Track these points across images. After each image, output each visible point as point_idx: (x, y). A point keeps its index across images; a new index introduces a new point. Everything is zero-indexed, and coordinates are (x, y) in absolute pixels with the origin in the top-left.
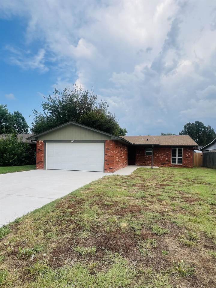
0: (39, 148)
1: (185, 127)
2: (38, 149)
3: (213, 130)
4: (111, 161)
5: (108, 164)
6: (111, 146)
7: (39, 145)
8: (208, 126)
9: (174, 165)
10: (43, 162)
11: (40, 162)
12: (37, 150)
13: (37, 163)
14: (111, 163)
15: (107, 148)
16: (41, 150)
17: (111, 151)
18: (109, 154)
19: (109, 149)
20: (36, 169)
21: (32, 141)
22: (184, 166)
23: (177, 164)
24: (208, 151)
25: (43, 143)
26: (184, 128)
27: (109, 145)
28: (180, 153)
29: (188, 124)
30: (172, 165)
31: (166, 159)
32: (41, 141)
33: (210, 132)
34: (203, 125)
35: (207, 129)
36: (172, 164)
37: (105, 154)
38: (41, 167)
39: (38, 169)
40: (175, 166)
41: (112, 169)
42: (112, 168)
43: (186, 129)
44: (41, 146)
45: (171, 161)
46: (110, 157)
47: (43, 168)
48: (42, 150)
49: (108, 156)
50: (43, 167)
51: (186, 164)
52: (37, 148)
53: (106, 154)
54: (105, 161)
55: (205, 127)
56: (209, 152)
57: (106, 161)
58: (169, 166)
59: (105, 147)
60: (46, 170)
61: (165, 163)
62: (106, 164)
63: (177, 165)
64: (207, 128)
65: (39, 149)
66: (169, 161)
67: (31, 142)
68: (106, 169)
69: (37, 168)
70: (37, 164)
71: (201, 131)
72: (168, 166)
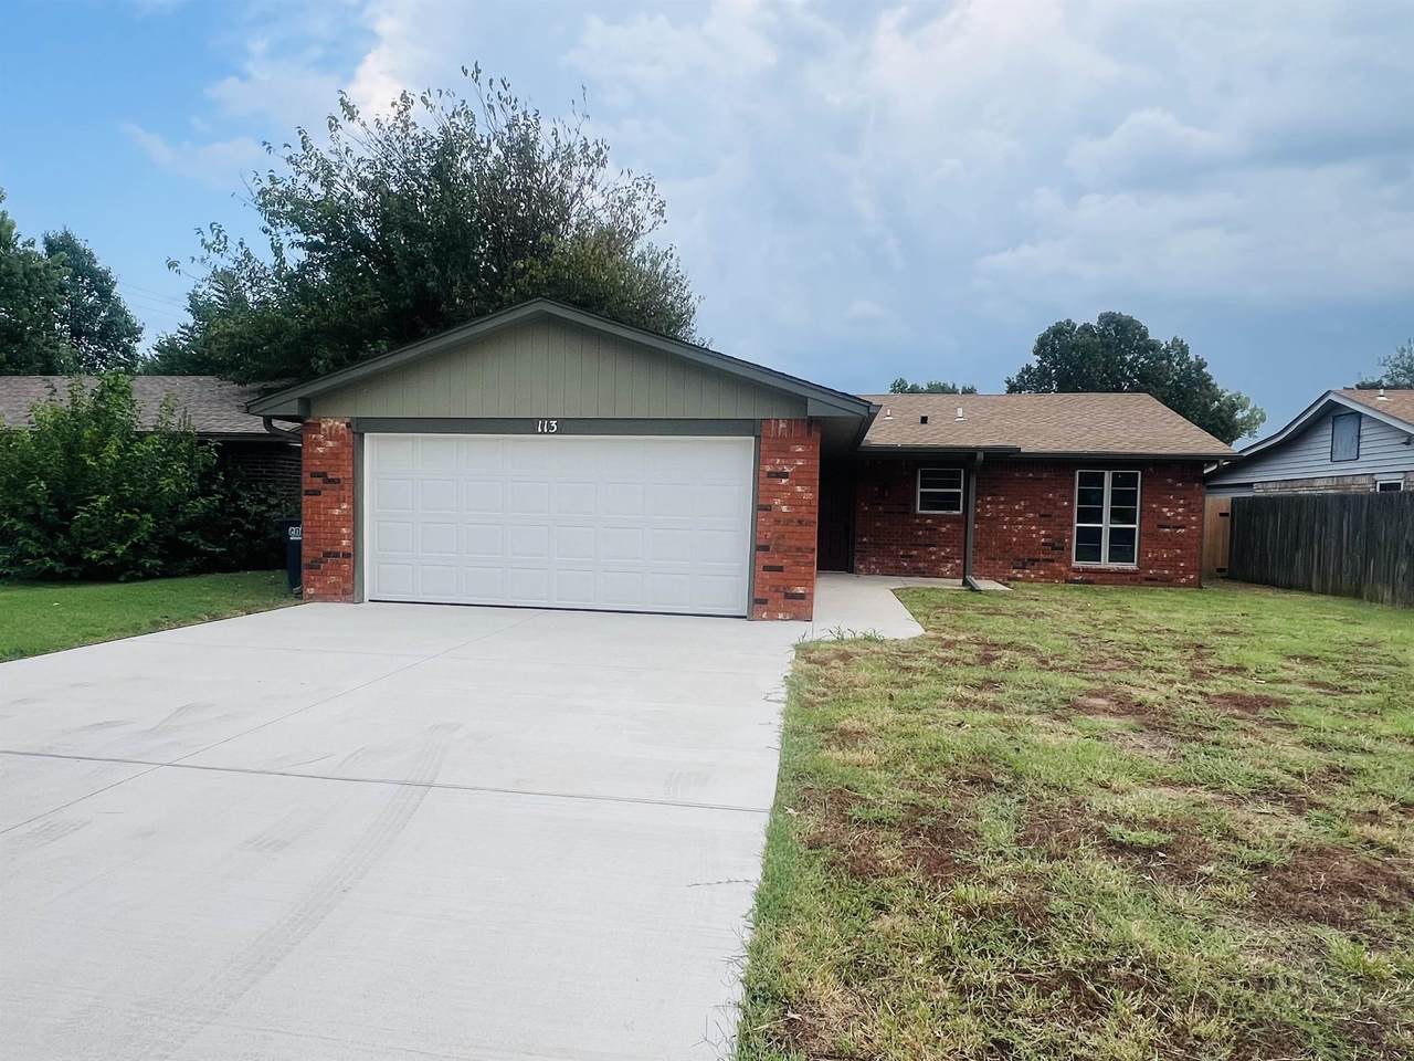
0: (322, 469)
1: (1043, 347)
2: (314, 475)
3: (1201, 365)
4: (799, 549)
5: (780, 569)
6: (799, 456)
7: (320, 450)
8: (1175, 339)
9: (1086, 571)
10: (346, 555)
11: (327, 555)
12: (308, 482)
13: (305, 561)
14: (798, 564)
15: (768, 468)
16: (332, 481)
17: (799, 489)
18: (784, 509)
19: (786, 475)
20: (300, 597)
21: (268, 422)
22: (1147, 579)
23: (1105, 563)
24: (1251, 485)
25: (349, 438)
26: (1036, 353)
27: (787, 452)
28: (1123, 498)
29: (1058, 331)
30: (1076, 571)
31: (1041, 534)
32: (333, 422)
33: (1186, 376)
34: (1144, 335)
35: (1169, 358)
36: (1076, 564)
37: (761, 508)
38: (335, 586)
39: (312, 598)
40: (1093, 579)
41: (802, 597)
42: (800, 590)
43: (1044, 357)
44: (334, 454)
45: (1071, 549)
46: (788, 522)
47: (345, 592)
48: (338, 481)
49: (777, 522)
50: (347, 586)
51: (1163, 567)
52: (309, 465)
53: (767, 508)
54: (759, 548)
55: (1154, 346)
56: (1259, 492)
57: (766, 548)
58: (1059, 575)
59: (758, 461)
60: (367, 605)
61: (1033, 561)
62: (766, 568)
63: (1107, 572)
64: (1167, 351)
65: (324, 475)
66: (1057, 547)
67: (264, 431)
68: (764, 602)
69: (311, 591)
70: (310, 567)
71: (1132, 369)
72: (1052, 577)
